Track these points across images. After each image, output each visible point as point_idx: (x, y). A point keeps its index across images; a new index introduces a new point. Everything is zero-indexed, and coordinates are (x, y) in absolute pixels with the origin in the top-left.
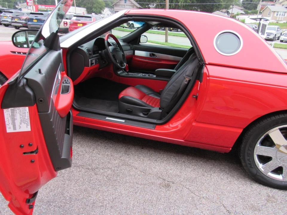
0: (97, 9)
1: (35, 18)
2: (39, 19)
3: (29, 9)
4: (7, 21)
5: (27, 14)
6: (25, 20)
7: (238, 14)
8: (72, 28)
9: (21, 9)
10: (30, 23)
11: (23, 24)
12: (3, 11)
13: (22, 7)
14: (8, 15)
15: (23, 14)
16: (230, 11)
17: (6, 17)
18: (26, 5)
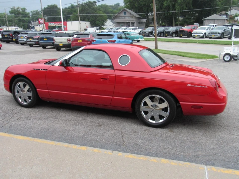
0: (100, 22)
1: (45, 37)
2: (48, 38)
3: (40, 27)
4: (23, 41)
5: (39, 34)
6: (38, 39)
7: (237, 15)
8: (74, 44)
9: (34, 26)
10: (41, 41)
11: (36, 42)
12: (20, 32)
13: (34, 25)
14: (24, 36)
15: (36, 34)
16: (228, 13)
17: (22, 38)
18: (38, 23)
